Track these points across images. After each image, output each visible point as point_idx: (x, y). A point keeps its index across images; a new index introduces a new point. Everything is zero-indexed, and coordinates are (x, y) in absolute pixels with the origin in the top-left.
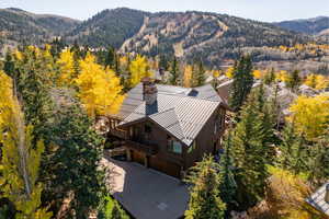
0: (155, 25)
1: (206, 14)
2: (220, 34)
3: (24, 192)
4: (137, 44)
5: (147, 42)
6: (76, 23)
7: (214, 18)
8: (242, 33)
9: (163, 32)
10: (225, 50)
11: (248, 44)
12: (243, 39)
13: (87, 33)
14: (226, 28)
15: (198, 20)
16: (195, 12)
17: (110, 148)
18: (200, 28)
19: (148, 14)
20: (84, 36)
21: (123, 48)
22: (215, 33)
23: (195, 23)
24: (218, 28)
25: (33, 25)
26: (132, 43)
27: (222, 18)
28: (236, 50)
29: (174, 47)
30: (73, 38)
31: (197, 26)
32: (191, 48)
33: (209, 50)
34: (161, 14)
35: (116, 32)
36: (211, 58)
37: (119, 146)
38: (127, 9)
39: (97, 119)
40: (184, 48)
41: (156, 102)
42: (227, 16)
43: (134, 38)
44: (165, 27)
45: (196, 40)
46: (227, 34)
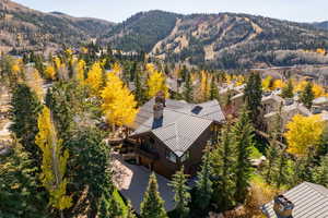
0: (187, 27)
1: (240, 15)
2: (253, 36)
3: (55, 184)
4: (168, 46)
5: (178, 44)
6: (111, 25)
7: (247, 19)
8: (277, 36)
9: (194, 34)
10: (258, 53)
11: (283, 47)
12: (276, 41)
13: (121, 35)
14: (259, 30)
15: (231, 22)
16: (228, 14)
17: (125, 153)
18: (232, 30)
19: (180, 16)
20: (118, 38)
21: (154, 50)
22: (248, 35)
23: (228, 25)
24: (251, 30)
25: (73, 27)
26: (163, 46)
27: (256, 19)
28: (269, 53)
29: (205, 49)
30: (108, 40)
31: (229, 29)
32: (221, 51)
33: (240, 53)
34: (194, 16)
35: (148, 33)
36: (242, 61)
37: (132, 151)
38: (160, 12)
39: (117, 127)
40: (216, 50)
41: (162, 117)
42: (261, 18)
43: (165, 40)
44: (197, 29)
45: (227, 42)
46: (261, 36)
